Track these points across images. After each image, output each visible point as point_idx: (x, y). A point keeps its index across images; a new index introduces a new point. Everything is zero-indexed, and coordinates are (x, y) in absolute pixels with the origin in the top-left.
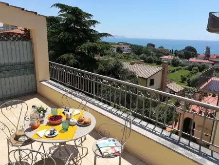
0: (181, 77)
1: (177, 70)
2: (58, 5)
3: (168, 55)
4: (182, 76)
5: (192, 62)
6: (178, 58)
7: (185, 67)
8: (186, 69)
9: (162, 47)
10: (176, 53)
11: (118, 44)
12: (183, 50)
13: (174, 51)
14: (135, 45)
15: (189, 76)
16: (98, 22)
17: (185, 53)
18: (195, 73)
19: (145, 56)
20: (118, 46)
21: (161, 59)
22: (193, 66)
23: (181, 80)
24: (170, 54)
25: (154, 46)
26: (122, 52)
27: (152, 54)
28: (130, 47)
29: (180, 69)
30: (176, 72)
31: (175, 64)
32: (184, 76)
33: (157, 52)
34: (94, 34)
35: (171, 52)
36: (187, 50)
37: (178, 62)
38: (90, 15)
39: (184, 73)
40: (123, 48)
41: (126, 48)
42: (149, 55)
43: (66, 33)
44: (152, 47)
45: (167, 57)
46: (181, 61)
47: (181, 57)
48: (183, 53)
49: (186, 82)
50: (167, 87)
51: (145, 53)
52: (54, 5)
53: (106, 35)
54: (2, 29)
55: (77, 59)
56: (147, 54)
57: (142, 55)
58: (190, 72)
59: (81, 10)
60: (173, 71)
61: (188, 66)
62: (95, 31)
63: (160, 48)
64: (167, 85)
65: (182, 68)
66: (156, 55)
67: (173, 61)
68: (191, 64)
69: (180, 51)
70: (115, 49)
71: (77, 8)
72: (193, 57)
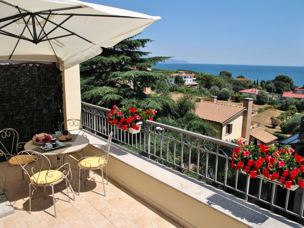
4: (272, 119)
5: (286, 98)
7: (277, 106)
9: (242, 77)
10: (263, 85)
11: (177, 72)
12: (273, 81)
13: (259, 82)
15: (283, 118)
17: (276, 85)
18: (293, 114)
19: (218, 90)
21: (241, 93)
23: (272, 126)
24: (254, 86)
26: (183, 83)
27: (228, 86)
28: (194, 77)
29: (269, 108)
31: (262, 100)
32: (276, 118)
35: (256, 83)
36: (278, 80)
37: (266, 98)
41: (190, 78)
44: (227, 77)
45: (249, 91)
47: (270, 90)
51: (217, 85)
57: (213, 88)
58: (284, 112)
60: (260, 112)
63: (239, 77)
64: (251, 133)
65: (272, 107)
66: (234, 89)
67: (258, 97)
70: (173, 80)
72: (288, 91)
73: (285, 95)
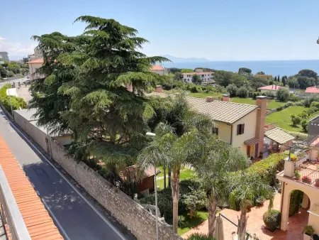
0: (291, 119)
1: (286, 107)
2: (84, 18)
3: (271, 83)
4: (293, 117)
5: (310, 93)
6: (287, 88)
7: (299, 103)
8: (300, 105)
9: (262, 73)
10: (284, 81)
11: (195, 71)
12: (296, 76)
13: (281, 78)
14: (219, 72)
15: (305, 116)
16: (145, 40)
17: (299, 80)
18: (316, 111)
19: (235, 87)
20: (194, 73)
21: (260, 91)
22: (312, 100)
23: (292, 123)
24: (274, 82)
25: (248, 71)
26: (200, 82)
27: (246, 83)
28: (212, 74)
29: (290, 105)
30: (284, 110)
31: (282, 98)
32: (296, 116)
33: (254, 81)
34: (141, 60)
35: (277, 80)
36: (302, 75)
37: (287, 95)
38: (133, 30)
39: (298, 111)
40: (203, 76)
41: (208, 76)
42: (242, 85)
43: (95, 60)
44: (246, 74)
45: (269, 87)
46: (291, 92)
47: (292, 86)
48: (295, 81)
49: (300, 126)
50: (265, 136)
51: (235, 83)
52: (79, 18)
53: (159, 59)
54: (34, 57)
55: (111, 98)
56: (239, 84)
57: (230, 86)
58: (307, 109)
59: (118, 23)
60: (279, 110)
61: (303, 101)
62: (141, 55)
63: (259, 73)
64: (266, 133)
65: (294, 103)
66: (253, 86)
67: (279, 93)
68: (309, 98)
69: (291, 78)
70: (191, 79)
71: (113, 21)
72: (312, 86)
73: (309, 90)
